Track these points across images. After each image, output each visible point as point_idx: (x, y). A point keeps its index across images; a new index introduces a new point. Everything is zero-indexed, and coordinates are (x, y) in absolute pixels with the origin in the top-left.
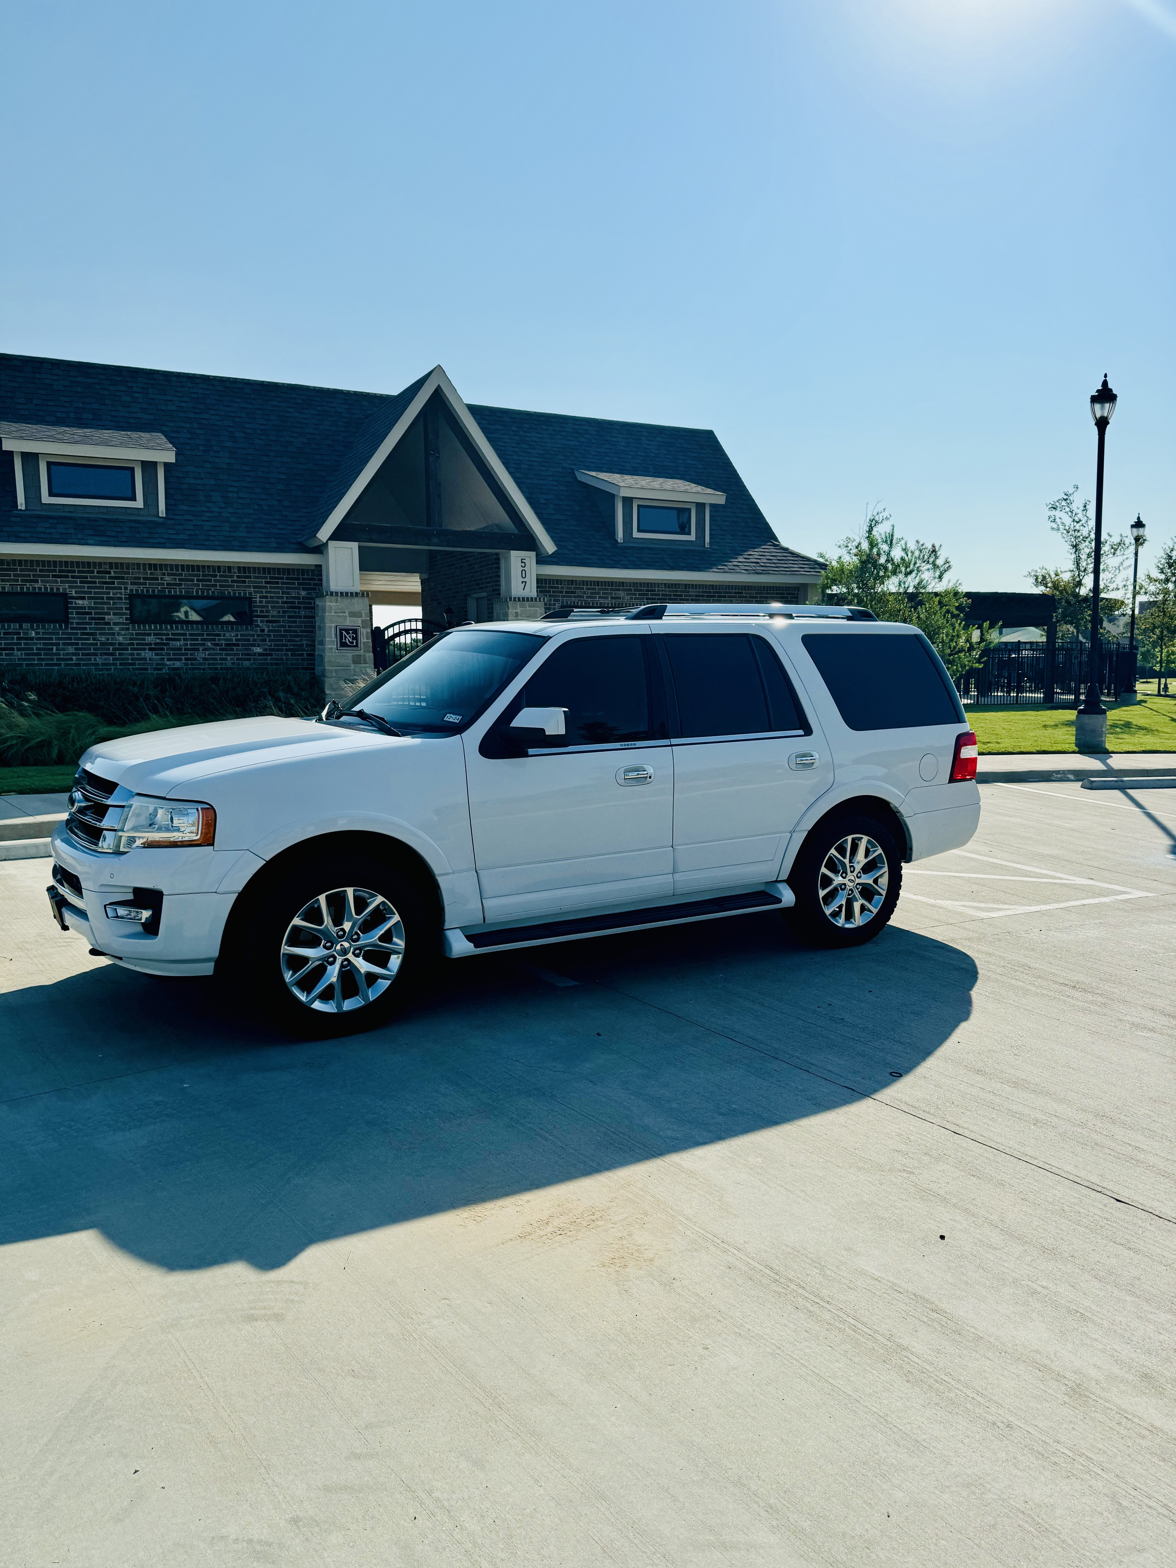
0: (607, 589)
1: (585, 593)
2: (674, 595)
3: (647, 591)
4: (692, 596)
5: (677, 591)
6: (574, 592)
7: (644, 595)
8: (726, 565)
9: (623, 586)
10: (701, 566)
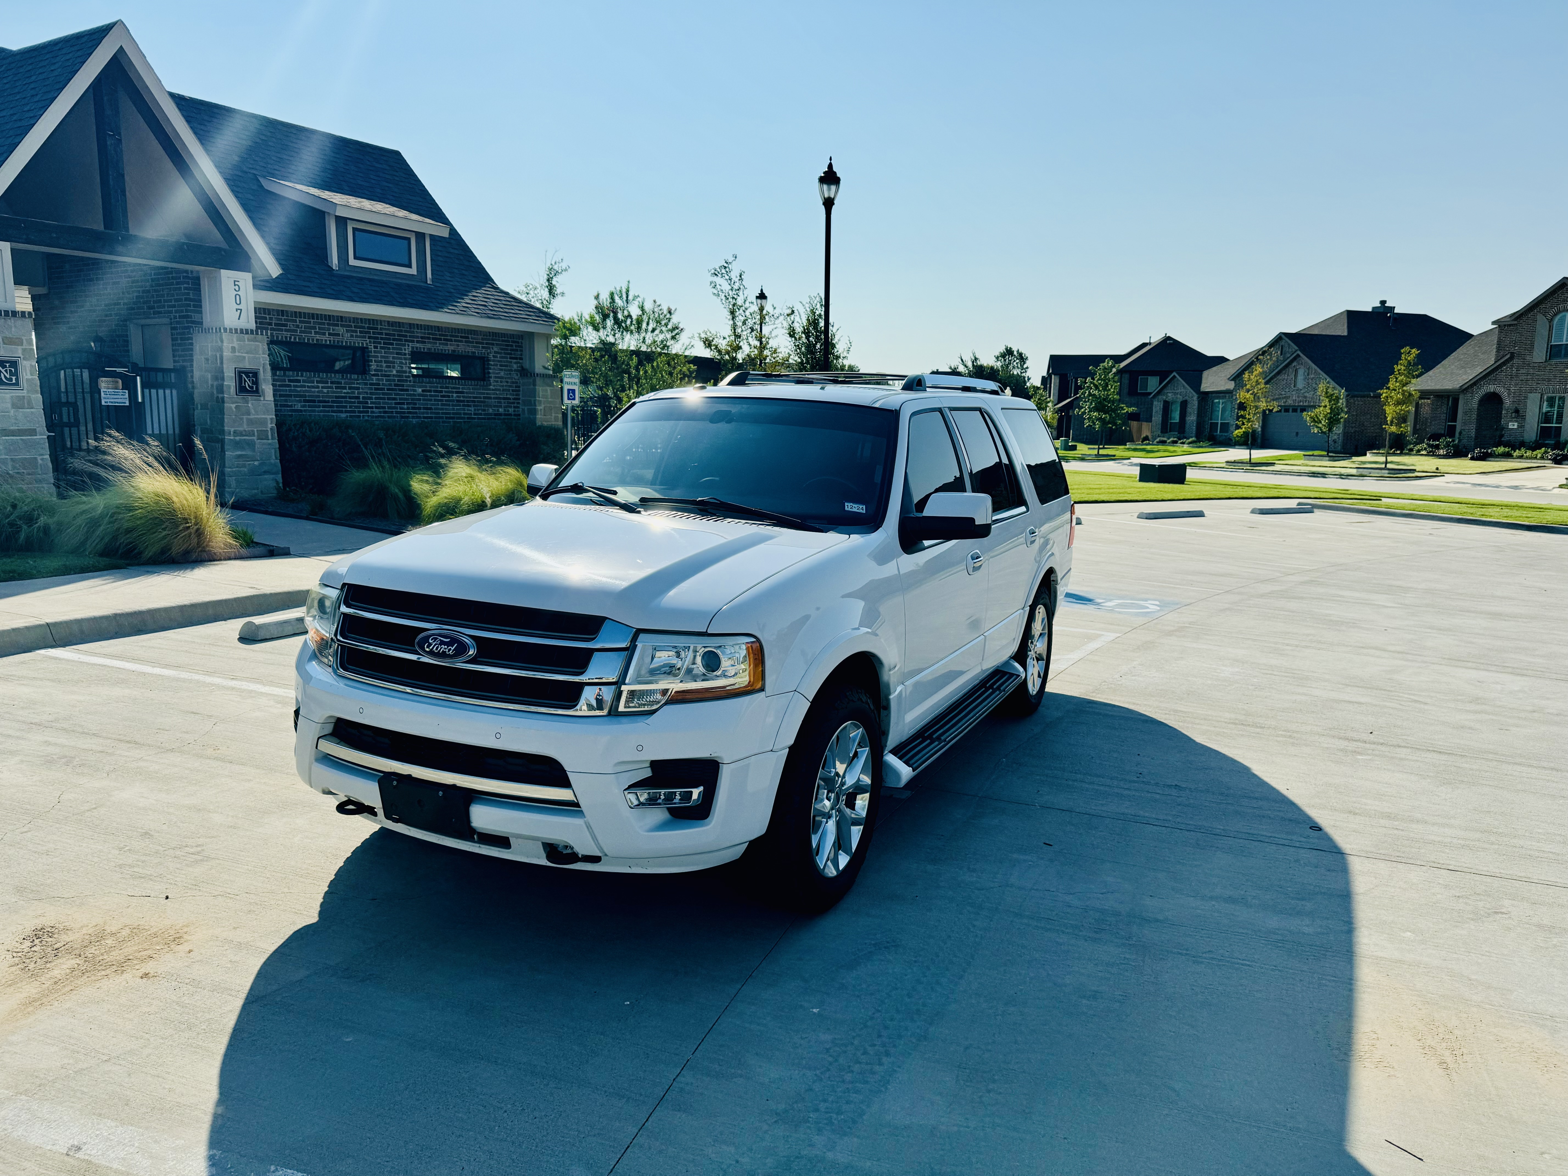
0: (324, 324)
1: (298, 326)
2: (399, 335)
3: (369, 328)
4: (417, 337)
5: (401, 331)
6: (286, 325)
7: (366, 333)
8: (456, 306)
9: (342, 321)
10: (431, 304)
